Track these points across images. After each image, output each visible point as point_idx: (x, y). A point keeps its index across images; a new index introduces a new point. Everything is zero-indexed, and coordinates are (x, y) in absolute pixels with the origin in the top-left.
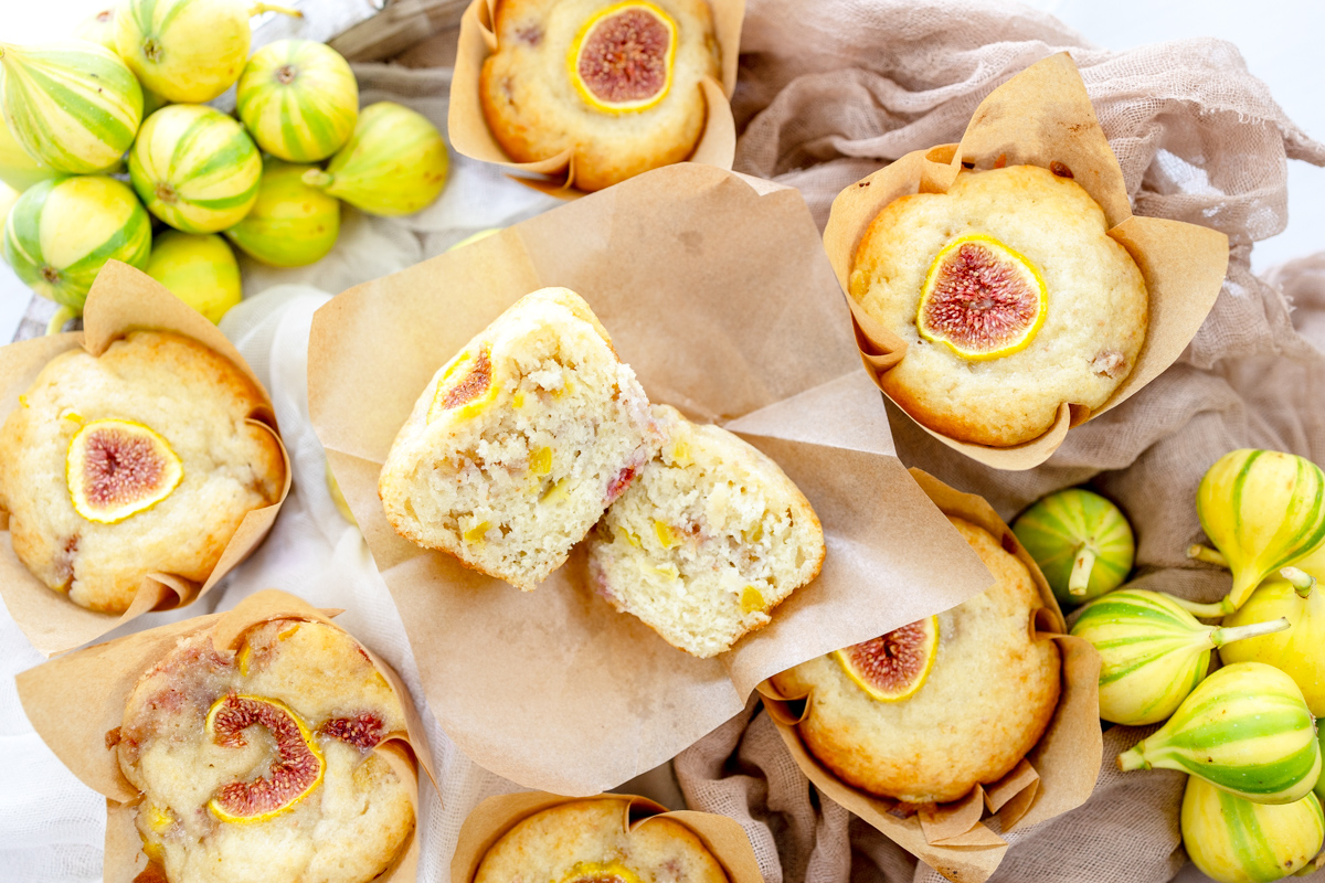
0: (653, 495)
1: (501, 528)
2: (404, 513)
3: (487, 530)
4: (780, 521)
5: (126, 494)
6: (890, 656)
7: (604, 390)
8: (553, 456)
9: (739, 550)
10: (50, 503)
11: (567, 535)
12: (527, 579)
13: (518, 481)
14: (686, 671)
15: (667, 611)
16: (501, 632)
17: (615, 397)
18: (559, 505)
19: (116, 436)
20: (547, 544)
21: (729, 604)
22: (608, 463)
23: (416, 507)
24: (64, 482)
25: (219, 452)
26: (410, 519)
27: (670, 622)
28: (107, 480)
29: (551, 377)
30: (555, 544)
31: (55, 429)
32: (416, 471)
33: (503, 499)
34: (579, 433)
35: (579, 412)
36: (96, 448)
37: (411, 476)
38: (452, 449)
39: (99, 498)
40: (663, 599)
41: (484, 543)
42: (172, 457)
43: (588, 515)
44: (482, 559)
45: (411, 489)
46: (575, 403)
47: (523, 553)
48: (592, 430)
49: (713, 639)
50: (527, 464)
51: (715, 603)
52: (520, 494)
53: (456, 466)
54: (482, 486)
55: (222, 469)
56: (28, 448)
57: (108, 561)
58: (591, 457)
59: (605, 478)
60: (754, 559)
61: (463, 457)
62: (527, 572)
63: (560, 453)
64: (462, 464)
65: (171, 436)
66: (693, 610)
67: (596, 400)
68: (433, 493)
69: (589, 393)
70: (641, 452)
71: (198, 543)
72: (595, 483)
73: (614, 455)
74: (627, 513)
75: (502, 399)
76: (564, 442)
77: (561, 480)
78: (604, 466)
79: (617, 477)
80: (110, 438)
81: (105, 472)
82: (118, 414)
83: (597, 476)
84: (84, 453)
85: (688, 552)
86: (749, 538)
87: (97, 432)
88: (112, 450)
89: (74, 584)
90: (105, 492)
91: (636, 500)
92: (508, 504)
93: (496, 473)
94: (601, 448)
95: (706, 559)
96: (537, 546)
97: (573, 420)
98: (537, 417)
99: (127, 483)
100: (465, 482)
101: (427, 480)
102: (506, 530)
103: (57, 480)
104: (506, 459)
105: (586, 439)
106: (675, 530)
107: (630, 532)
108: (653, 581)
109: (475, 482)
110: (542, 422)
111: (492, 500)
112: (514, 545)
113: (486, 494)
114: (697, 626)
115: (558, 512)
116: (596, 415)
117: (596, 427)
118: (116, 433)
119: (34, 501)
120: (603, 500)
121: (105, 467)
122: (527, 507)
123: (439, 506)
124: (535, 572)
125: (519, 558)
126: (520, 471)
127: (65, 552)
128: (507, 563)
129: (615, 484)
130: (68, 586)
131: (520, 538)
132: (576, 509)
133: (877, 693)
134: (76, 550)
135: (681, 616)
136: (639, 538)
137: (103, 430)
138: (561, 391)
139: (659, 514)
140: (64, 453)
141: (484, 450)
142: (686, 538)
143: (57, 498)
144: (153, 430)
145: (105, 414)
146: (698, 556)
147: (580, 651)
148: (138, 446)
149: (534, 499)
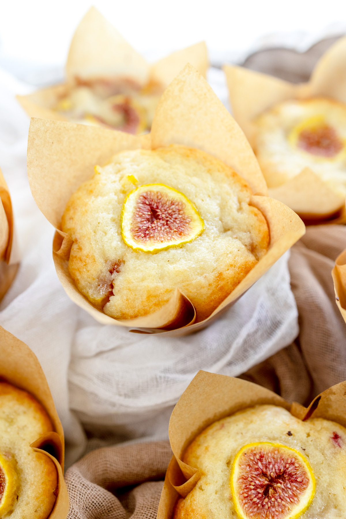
5: (162, 236)
10: (106, 233)
19: (160, 197)
24: (118, 222)
25: (228, 220)
28: (149, 225)
31: (118, 186)
36: (144, 203)
39: (143, 235)
42: (196, 217)
55: (229, 233)
56: (96, 197)
57: (143, 280)
65: (198, 202)
71: (212, 276)
80: (155, 197)
81: (148, 220)
82: (162, 183)
84: (135, 205)
87: (147, 193)
88: (155, 207)
89: (111, 298)
90: (147, 232)
99: (163, 228)
103: (113, 220)
118: (159, 196)
119: (95, 232)
121: (148, 217)
127: (109, 273)
130: (106, 300)
134: (118, 272)
137: (151, 192)
140: (122, 203)
143: (112, 231)
144: (185, 196)
145: (154, 181)
148: (173, 206)
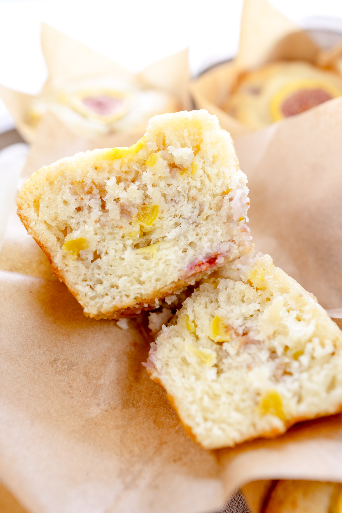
0: (222, 297)
1: (95, 253)
2: (31, 203)
3: (83, 249)
4: (323, 345)
7: (219, 185)
8: (159, 215)
9: (277, 361)
11: (141, 283)
12: (92, 303)
13: (124, 222)
14: (185, 464)
15: (192, 389)
16: (55, 360)
18: (145, 258)
20: (122, 283)
21: (249, 403)
23: (42, 206)
27: (190, 399)
30: (129, 286)
32: (56, 178)
33: (107, 230)
34: (186, 208)
35: (193, 192)
37: (51, 180)
40: (193, 378)
41: (76, 257)
44: (67, 269)
45: (46, 189)
46: (193, 183)
47: (100, 282)
48: (197, 211)
49: (223, 430)
50: (137, 211)
51: (237, 397)
52: (121, 233)
53: (86, 189)
54: (96, 212)
58: (187, 232)
59: (191, 254)
60: (287, 373)
61: (94, 186)
62: (95, 297)
63: (165, 215)
64: (90, 192)
66: (215, 397)
67: (210, 189)
68: (60, 199)
69: (207, 181)
70: (228, 245)
72: (181, 255)
73: (205, 239)
74: (196, 305)
75: (142, 154)
76: (172, 209)
79: (200, 258)
83: (185, 250)
85: (230, 348)
86: (289, 353)
91: (207, 299)
92: (108, 237)
94: (198, 229)
95: (245, 357)
96: (114, 281)
97: (186, 195)
98: (160, 178)
100: (87, 203)
101: (60, 189)
102: (97, 256)
104: (123, 196)
105: (189, 215)
106: (228, 328)
107: (191, 318)
108: (192, 360)
109: (93, 207)
110: (162, 184)
111: (98, 226)
112: (96, 271)
113: (96, 219)
114: (212, 413)
115: (143, 262)
116: (205, 199)
117: (201, 210)
122: (121, 246)
123: (59, 211)
124: (102, 300)
125: (95, 284)
126: (130, 214)
128: (85, 283)
129: (197, 262)
131: (104, 267)
132: (157, 264)
135: (202, 399)
136: (196, 326)
138: (187, 169)
139: (220, 312)
141: (111, 184)
142: (234, 336)
146: (238, 354)
147: (107, 411)
149: (129, 242)
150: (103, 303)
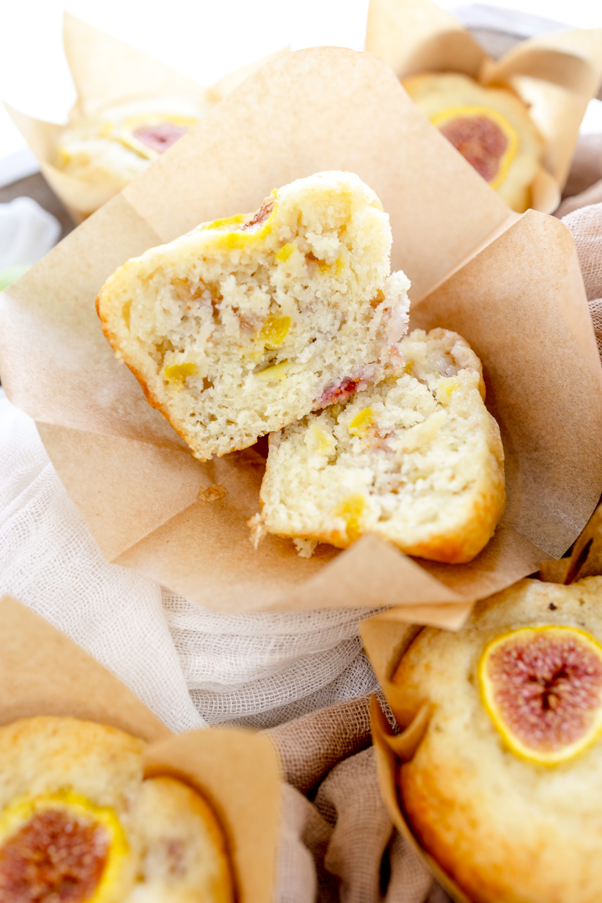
1: (205, 380)
2: (119, 313)
3: (190, 374)
6: (546, 706)
7: (369, 288)
8: (290, 329)
11: (265, 418)
12: (206, 445)
13: (245, 339)
17: (375, 304)
18: (270, 385)
20: (242, 419)
22: (336, 365)
23: (133, 315)
26: (123, 322)
29: (326, 246)
30: (250, 422)
32: (151, 277)
33: (222, 349)
34: (324, 320)
35: (336, 298)
37: (145, 279)
38: (197, 271)
41: (181, 386)
43: (295, 408)
44: (171, 402)
45: (138, 291)
46: (337, 286)
47: (213, 418)
48: (337, 323)
50: (262, 324)
52: (241, 353)
53: (193, 292)
54: (208, 325)
58: (324, 350)
59: (327, 377)
61: (203, 287)
62: (208, 438)
63: (298, 330)
64: (198, 295)
67: (357, 295)
68: (158, 307)
69: (354, 283)
70: (372, 369)
72: (315, 379)
73: (345, 359)
75: (270, 243)
76: (307, 321)
77: (283, 362)
78: (330, 367)
79: (338, 383)
83: (320, 374)
92: (223, 358)
93: (227, 317)
94: (338, 346)
96: (231, 416)
97: (325, 302)
98: (295, 279)
100: (194, 312)
101: (157, 291)
102: (208, 384)
104: (245, 306)
105: (328, 329)
109: (203, 318)
110: (297, 288)
111: (211, 345)
112: (208, 404)
113: (208, 335)
115: (267, 390)
116: (350, 309)
117: (344, 322)
120: (314, 401)
122: (240, 371)
123: (157, 324)
124: (217, 442)
125: (207, 421)
126: (252, 329)
128: (194, 419)
129: (333, 389)
131: (219, 399)
132: (286, 395)
133: (516, 743)
138: (330, 266)
141: (228, 287)
149: (251, 366)
150: (219, 445)
